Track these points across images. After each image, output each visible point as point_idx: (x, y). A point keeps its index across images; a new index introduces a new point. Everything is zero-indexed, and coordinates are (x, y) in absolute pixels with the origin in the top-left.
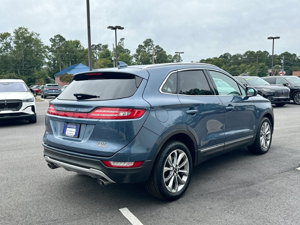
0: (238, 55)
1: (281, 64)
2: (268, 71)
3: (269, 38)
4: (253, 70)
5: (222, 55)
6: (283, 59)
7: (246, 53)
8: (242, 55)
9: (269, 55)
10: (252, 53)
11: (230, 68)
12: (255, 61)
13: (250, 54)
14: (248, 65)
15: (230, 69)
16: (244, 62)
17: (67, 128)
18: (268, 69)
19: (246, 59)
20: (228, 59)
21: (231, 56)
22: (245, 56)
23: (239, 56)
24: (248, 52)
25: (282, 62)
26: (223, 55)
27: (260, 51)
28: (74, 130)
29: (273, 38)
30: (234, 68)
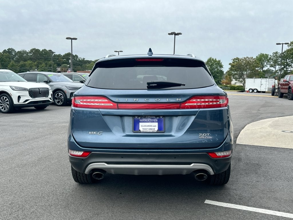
0: (23, 51)
1: (69, 63)
2: (57, 69)
3: (67, 38)
4: (43, 68)
5: (5, 50)
6: (71, 59)
7: (32, 50)
8: (28, 52)
9: (53, 54)
10: (38, 51)
11: (19, 64)
12: (40, 58)
13: (35, 51)
14: (35, 62)
15: (20, 66)
16: (31, 59)
17: (140, 123)
18: (57, 68)
19: (31, 55)
20: (13, 54)
21: (16, 51)
22: (30, 53)
23: (25, 52)
24: (33, 49)
25: (70, 62)
26: (7, 50)
27: (45, 50)
28: (156, 124)
29: (72, 39)
30: (24, 64)
